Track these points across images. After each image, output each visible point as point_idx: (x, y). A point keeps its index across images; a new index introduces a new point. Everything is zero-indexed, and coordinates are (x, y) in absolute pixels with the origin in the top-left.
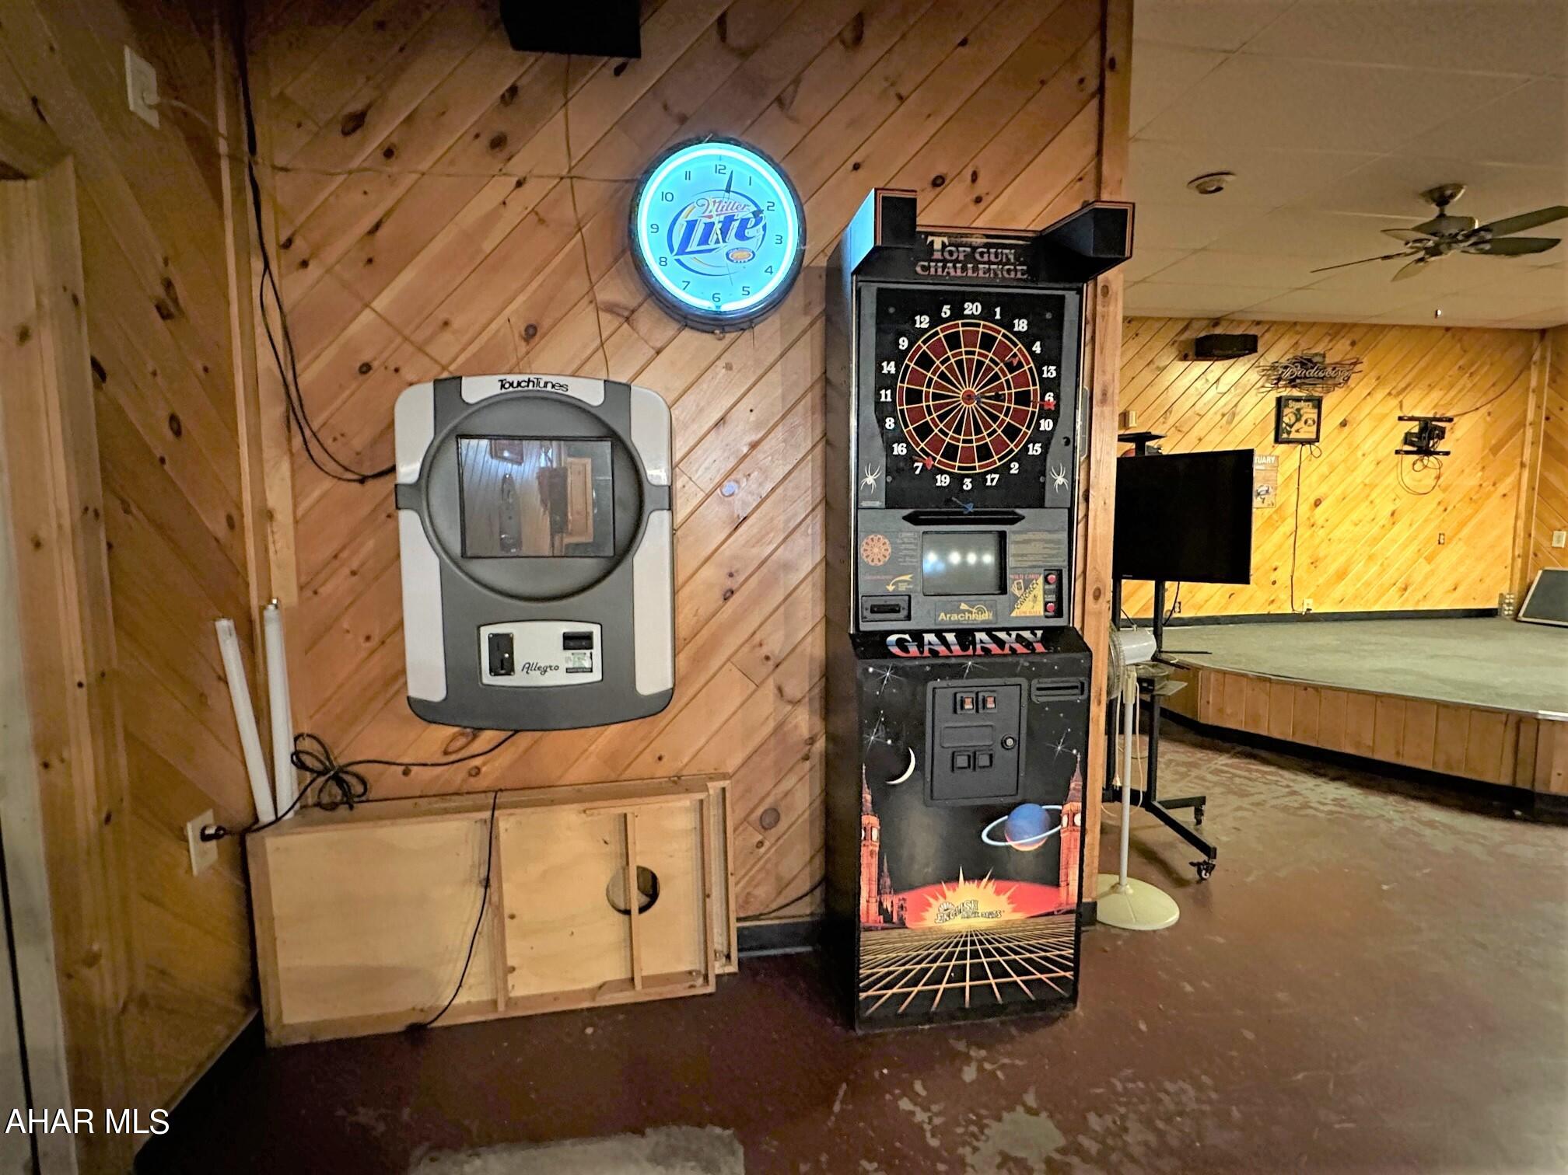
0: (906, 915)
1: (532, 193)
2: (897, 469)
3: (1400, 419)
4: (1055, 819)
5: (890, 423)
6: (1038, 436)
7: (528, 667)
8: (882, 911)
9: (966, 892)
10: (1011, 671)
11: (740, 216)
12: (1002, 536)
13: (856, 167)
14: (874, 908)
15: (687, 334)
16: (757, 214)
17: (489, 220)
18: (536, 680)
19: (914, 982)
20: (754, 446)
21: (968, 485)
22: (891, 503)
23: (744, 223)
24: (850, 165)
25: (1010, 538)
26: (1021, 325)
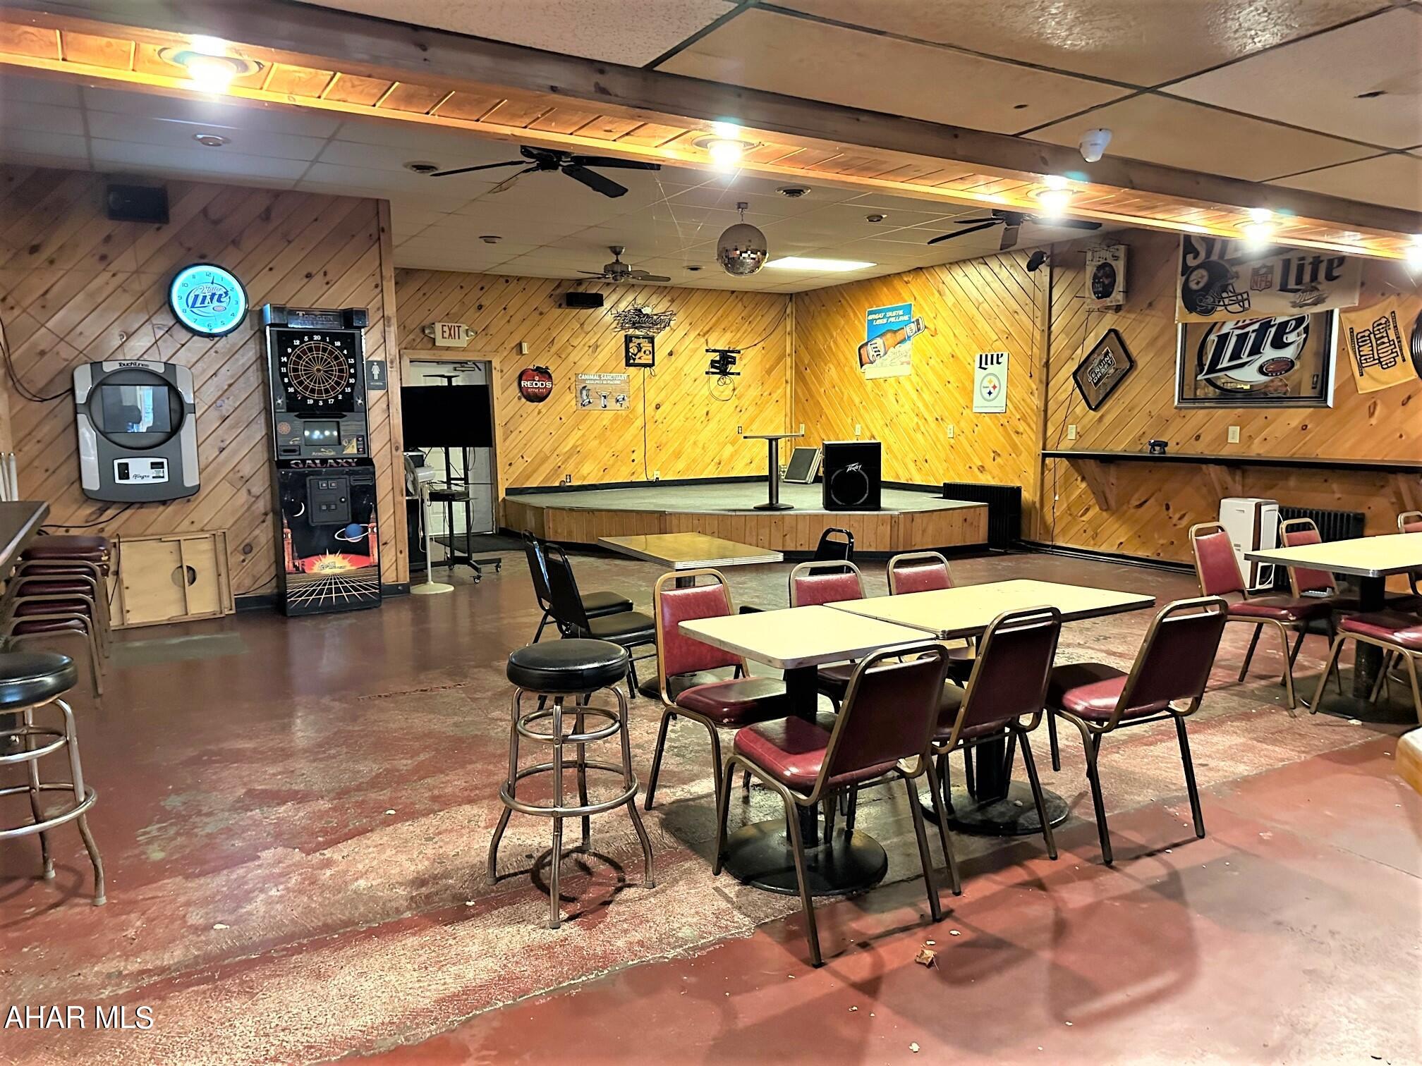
0: (305, 568)
1: (121, 278)
2: (291, 398)
3: (707, 351)
4: (366, 530)
5: (286, 380)
6: (349, 385)
7: (136, 476)
8: (295, 566)
9: (329, 559)
10: (342, 473)
11: (218, 293)
12: (338, 423)
13: (271, 269)
14: (291, 565)
15: (196, 338)
16: (226, 293)
17: (100, 289)
18: (139, 481)
19: (311, 595)
20: (230, 385)
21: (321, 403)
22: (289, 410)
23: (221, 295)
24: (267, 268)
25: (341, 424)
26: (338, 344)
